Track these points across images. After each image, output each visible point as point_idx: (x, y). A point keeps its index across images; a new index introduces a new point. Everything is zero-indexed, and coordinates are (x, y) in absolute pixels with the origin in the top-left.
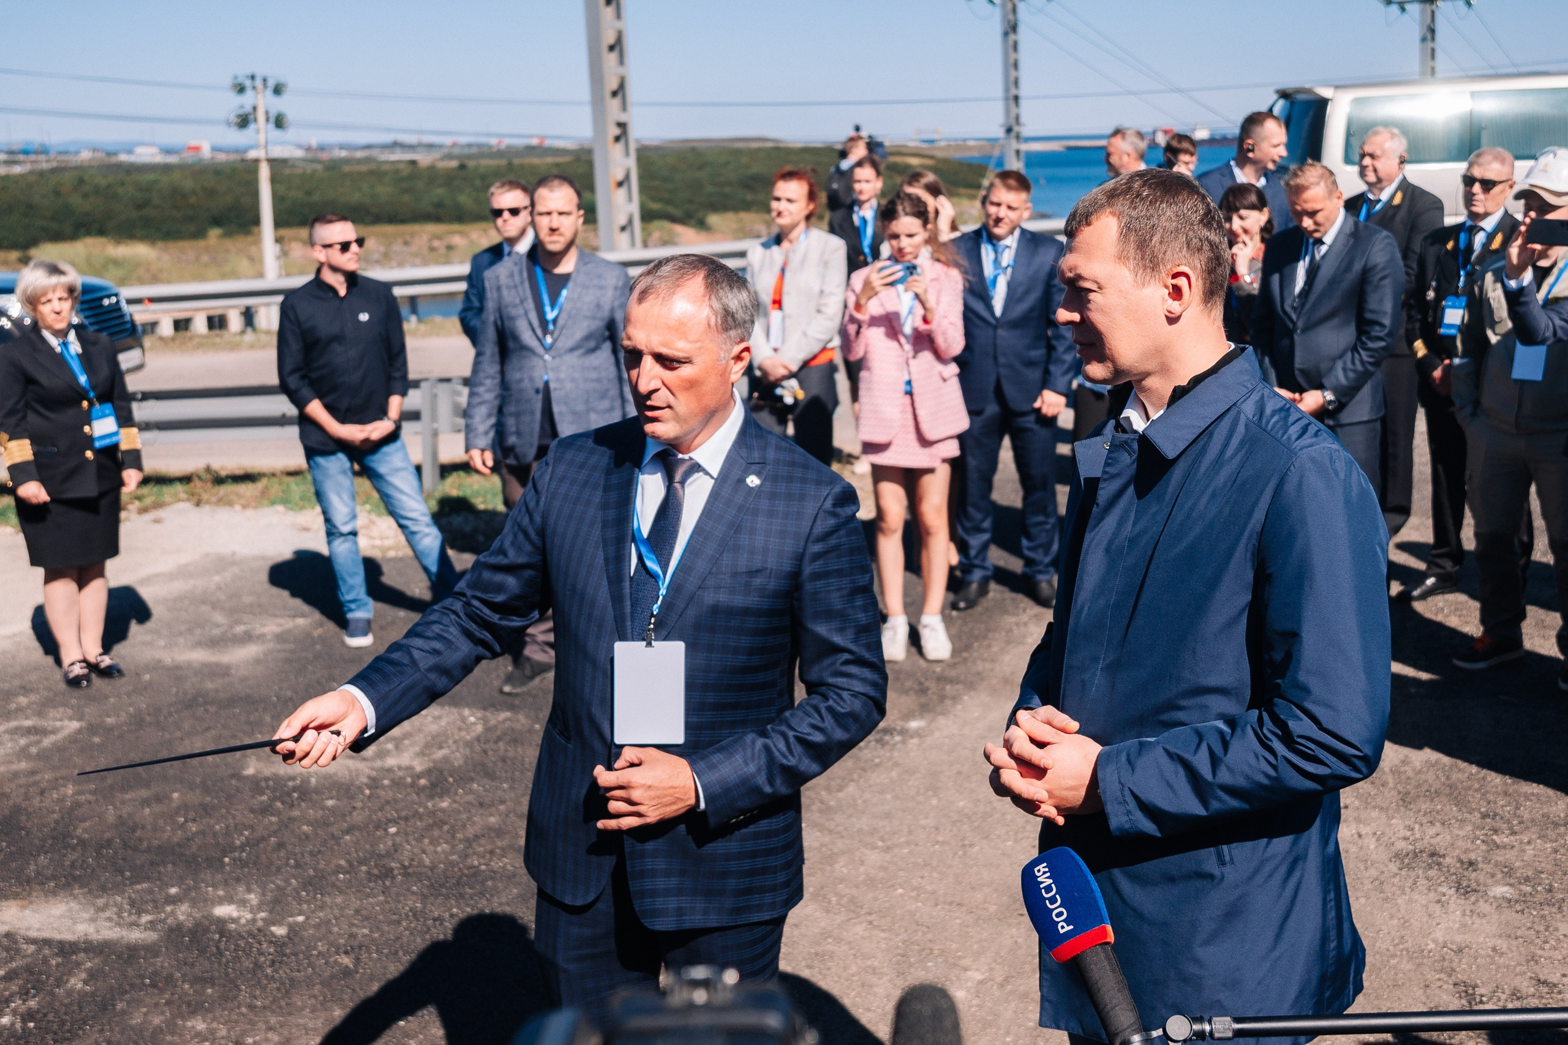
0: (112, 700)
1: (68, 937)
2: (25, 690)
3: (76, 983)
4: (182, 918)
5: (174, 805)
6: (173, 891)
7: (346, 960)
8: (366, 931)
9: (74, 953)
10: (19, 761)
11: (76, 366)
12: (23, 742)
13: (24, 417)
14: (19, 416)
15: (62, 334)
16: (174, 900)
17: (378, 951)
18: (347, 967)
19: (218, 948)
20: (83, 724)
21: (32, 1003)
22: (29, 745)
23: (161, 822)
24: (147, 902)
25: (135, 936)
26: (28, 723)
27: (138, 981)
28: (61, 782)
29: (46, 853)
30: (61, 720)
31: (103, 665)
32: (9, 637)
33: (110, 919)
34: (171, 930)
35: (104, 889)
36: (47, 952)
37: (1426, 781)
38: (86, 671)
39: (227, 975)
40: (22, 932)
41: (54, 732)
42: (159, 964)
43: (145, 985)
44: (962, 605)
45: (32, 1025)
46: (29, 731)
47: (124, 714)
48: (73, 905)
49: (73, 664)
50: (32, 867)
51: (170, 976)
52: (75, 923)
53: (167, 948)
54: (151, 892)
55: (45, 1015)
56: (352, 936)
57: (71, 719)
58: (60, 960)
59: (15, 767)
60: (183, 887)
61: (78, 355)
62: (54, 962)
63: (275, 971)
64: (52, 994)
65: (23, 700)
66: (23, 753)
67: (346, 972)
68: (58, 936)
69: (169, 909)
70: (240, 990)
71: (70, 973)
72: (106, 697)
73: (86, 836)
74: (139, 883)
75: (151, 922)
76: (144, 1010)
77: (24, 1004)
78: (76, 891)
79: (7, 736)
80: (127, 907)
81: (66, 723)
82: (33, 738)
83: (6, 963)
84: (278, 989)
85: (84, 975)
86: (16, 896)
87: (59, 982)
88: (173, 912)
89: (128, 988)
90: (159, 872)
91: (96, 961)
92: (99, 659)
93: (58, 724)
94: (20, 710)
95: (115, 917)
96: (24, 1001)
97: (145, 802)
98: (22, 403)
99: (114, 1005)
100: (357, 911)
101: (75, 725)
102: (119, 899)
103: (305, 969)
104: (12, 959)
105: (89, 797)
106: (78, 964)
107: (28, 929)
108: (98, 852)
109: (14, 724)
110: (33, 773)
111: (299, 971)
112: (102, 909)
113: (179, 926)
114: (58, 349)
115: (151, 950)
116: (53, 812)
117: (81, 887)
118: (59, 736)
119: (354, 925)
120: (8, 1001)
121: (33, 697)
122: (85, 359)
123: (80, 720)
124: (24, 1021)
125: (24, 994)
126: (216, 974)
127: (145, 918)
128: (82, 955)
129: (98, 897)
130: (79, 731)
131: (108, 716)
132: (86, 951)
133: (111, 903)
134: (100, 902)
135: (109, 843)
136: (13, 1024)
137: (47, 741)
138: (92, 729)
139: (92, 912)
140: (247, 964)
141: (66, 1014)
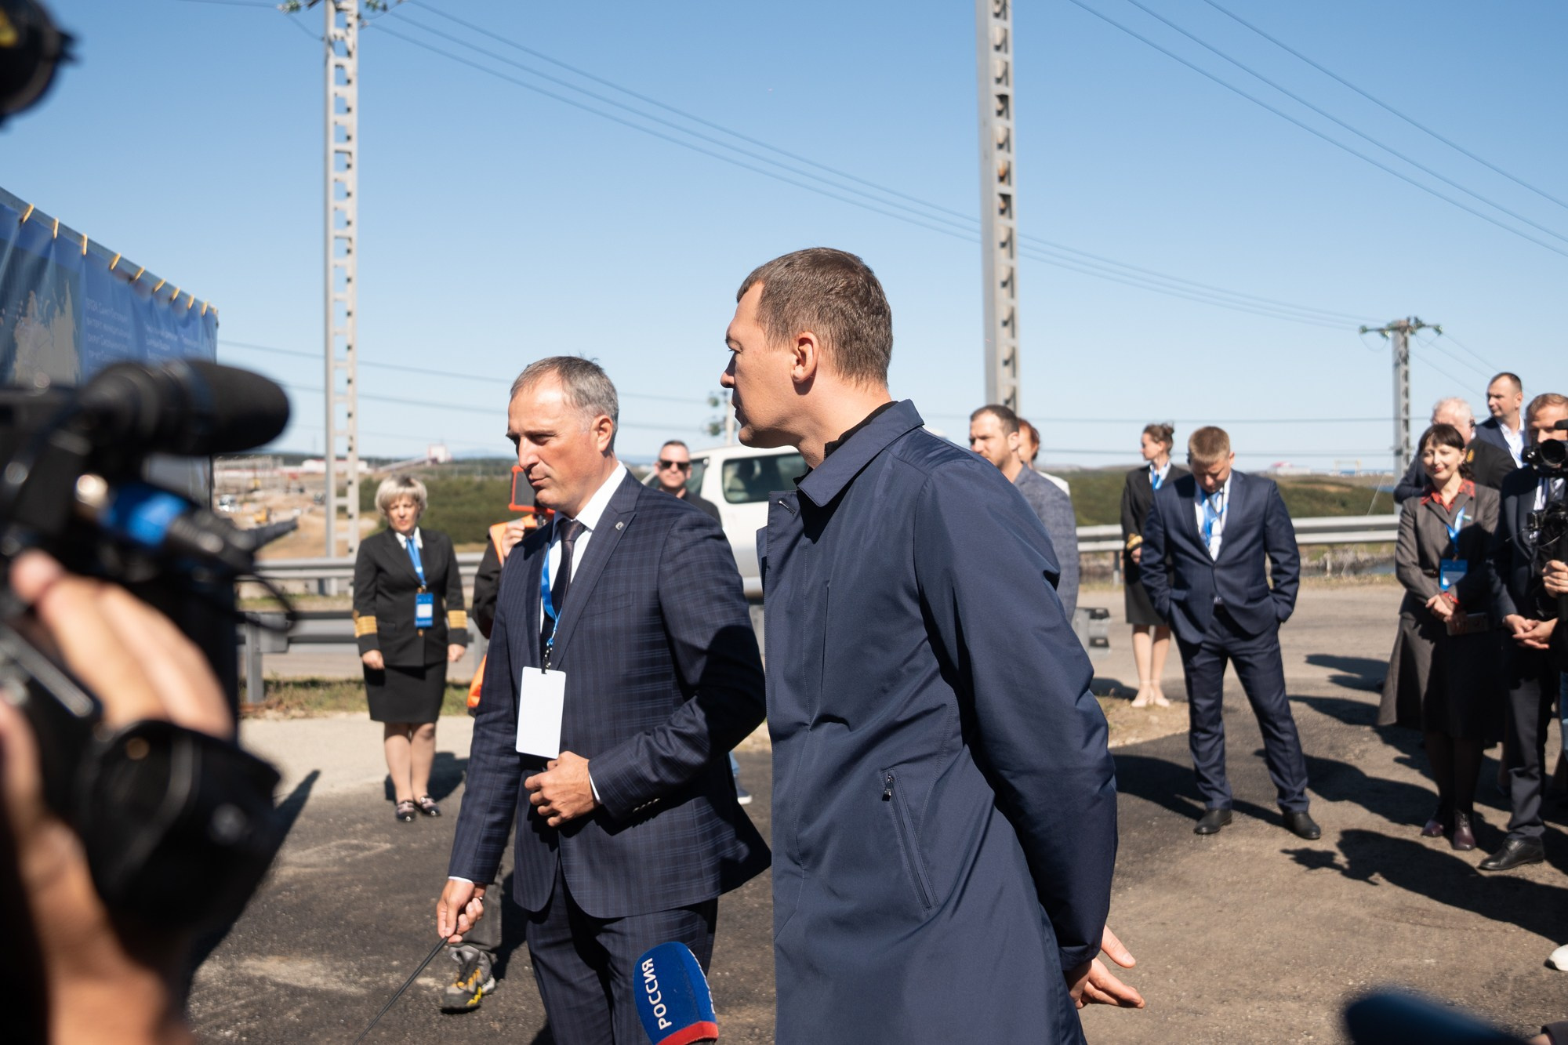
0: (423, 832)
1: (303, 985)
2: (365, 820)
3: (291, 1016)
4: (391, 982)
5: (429, 906)
6: (395, 963)
7: (497, 1026)
8: (523, 1008)
9: (300, 995)
10: (334, 865)
11: (416, 559)
12: (343, 853)
13: (374, 599)
14: (371, 596)
15: (409, 534)
16: (391, 970)
17: (525, 1023)
18: (495, 1030)
19: (405, 1006)
20: (394, 846)
21: (253, 1025)
22: (346, 856)
23: (412, 916)
24: (370, 969)
25: (352, 990)
26: (354, 842)
27: (335, 1020)
28: (355, 882)
29: (317, 928)
30: (379, 842)
31: (425, 806)
32: (373, 784)
33: (339, 977)
34: (379, 989)
35: (346, 956)
36: (282, 992)
37: (1547, 991)
38: (412, 809)
39: (402, 1023)
40: (271, 977)
41: (369, 849)
42: (356, 1011)
43: (339, 1023)
44: (1204, 830)
45: (244, 1038)
46: (353, 847)
47: (426, 842)
48: (318, 964)
49: (403, 802)
50: (304, 936)
51: (361, 1020)
52: (312, 975)
53: (368, 1001)
54: (379, 962)
55: (257, 1033)
56: (511, 1010)
57: (386, 842)
58: (288, 999)
59: (328, 869)
60: (404, 961)
61: (419, 550)
62: (282, 1000)
63: (439, 1026)
64: (270, 1021)
65: (360, 826)
66: (341, 861)
67: (493, 1034)
68: (295, 983)
69: (384, 975)
70: (406, 1035)
71: (290, 1008)
72: (421, 830)
73: (353, 920)
74: (372, 955)
75: (367, 982)
76: (328, 1039)
77: (247, 1024)
78: (324, 955)
79: (335, 849)
80: (355, 970)
81: (382, 844)
82: (352, 852)
83: (248, 996)
84: (435, 1039)
85: (299, 1011)
86: (281, 954)
87: (280, 1013)
88: (387, 978)
89: (325, 1023)
90: (392, 950)
91: (313, 1003)
92: (424, 800)
93: (376, 844)
94: (355, 834)
95: (343, 976)
96: (248, 1022)
97: (409, 902)
98: (373, 586)
99: (309, 1034)
100: (525, 994)
101: (388, 846)
102: (352, 964)
103: (463, 1028)
104: (255, 994)
105: (370, 895)
106: (300, 1003)
107: (277, 976)
108: (356, 932)
109: (345, 841)
110: (339, 874)
111: (457, 1029)
112: (336, 969)
113: (387, 987)
114: (404, 545)
115: (356, 1000)
116: (339, 901)
117: (330, 953)
118: (372, 852)
119: (517, 1002)
120: (237, 1020)
121: (369, 826)
122: (424, 553)
123: (390, 843)
124: (241, 1034)
125: (252, 1017)
126: (395, 1023)
127: (366, 979)
128: (306, 998)
129: (337, 961)
130: (388, 851)
131: (414, 842)
132: (309, 995)
133: (346, 966)
134: (338, 964)
135: (366, 926)
136: (232, 1036)
137: (361, 855)
138: (398, 850)
139: (329, 970)
140: (422, 1019)
141: (272, 1035)
